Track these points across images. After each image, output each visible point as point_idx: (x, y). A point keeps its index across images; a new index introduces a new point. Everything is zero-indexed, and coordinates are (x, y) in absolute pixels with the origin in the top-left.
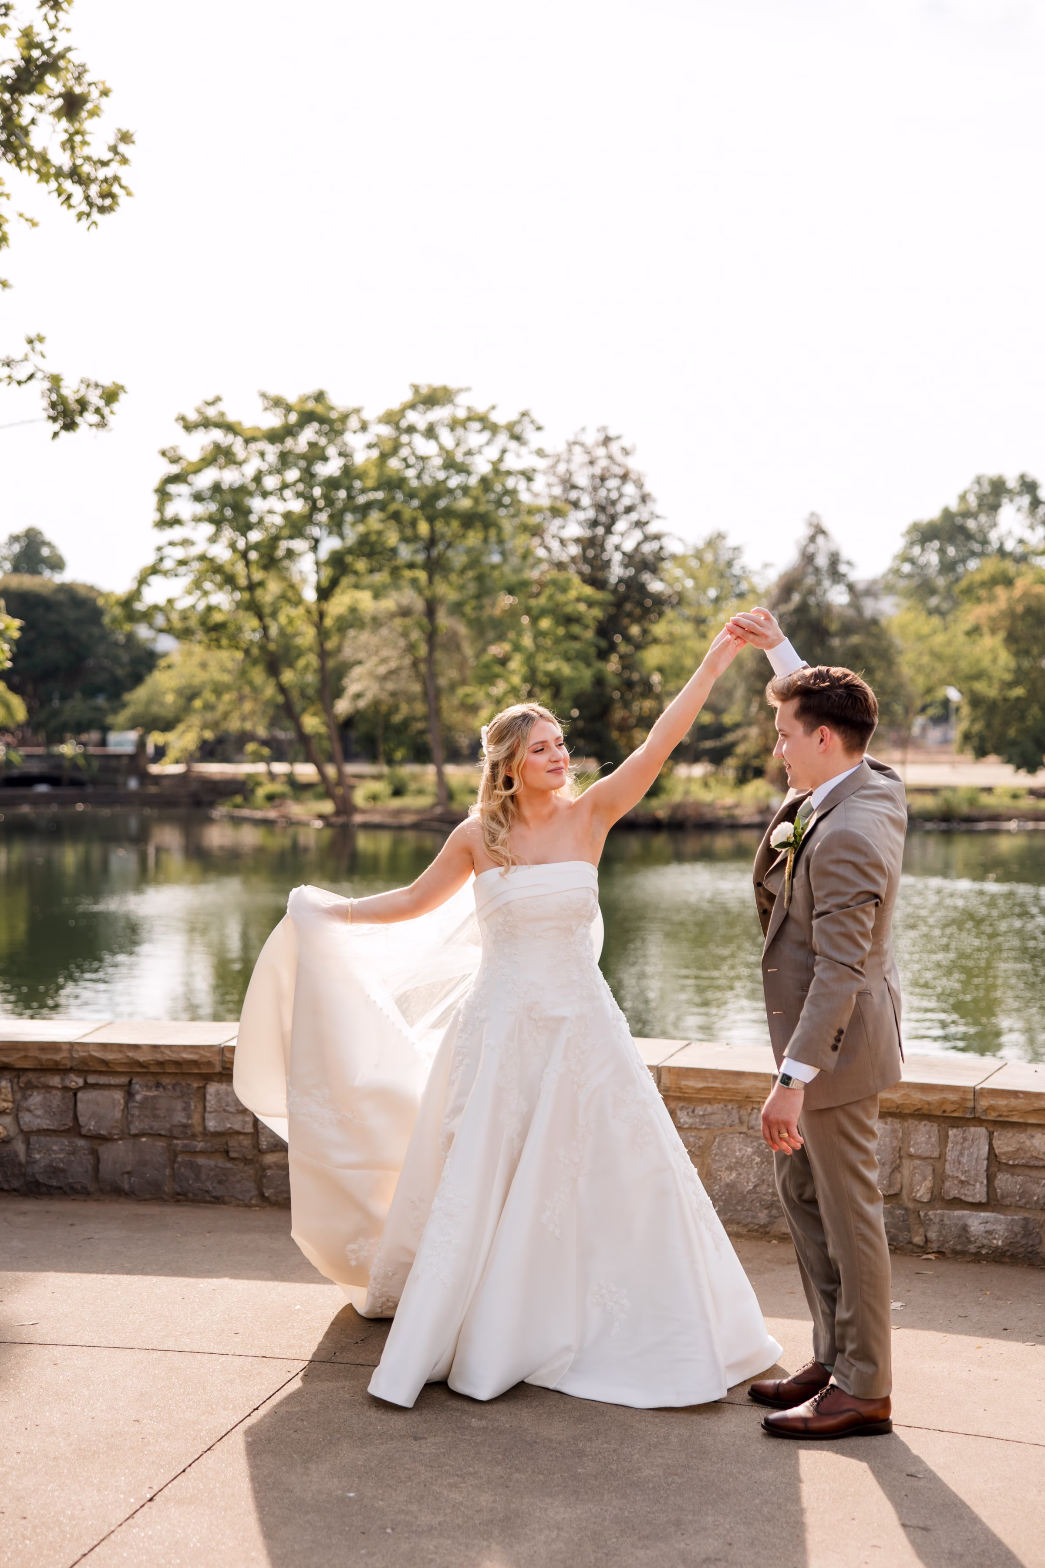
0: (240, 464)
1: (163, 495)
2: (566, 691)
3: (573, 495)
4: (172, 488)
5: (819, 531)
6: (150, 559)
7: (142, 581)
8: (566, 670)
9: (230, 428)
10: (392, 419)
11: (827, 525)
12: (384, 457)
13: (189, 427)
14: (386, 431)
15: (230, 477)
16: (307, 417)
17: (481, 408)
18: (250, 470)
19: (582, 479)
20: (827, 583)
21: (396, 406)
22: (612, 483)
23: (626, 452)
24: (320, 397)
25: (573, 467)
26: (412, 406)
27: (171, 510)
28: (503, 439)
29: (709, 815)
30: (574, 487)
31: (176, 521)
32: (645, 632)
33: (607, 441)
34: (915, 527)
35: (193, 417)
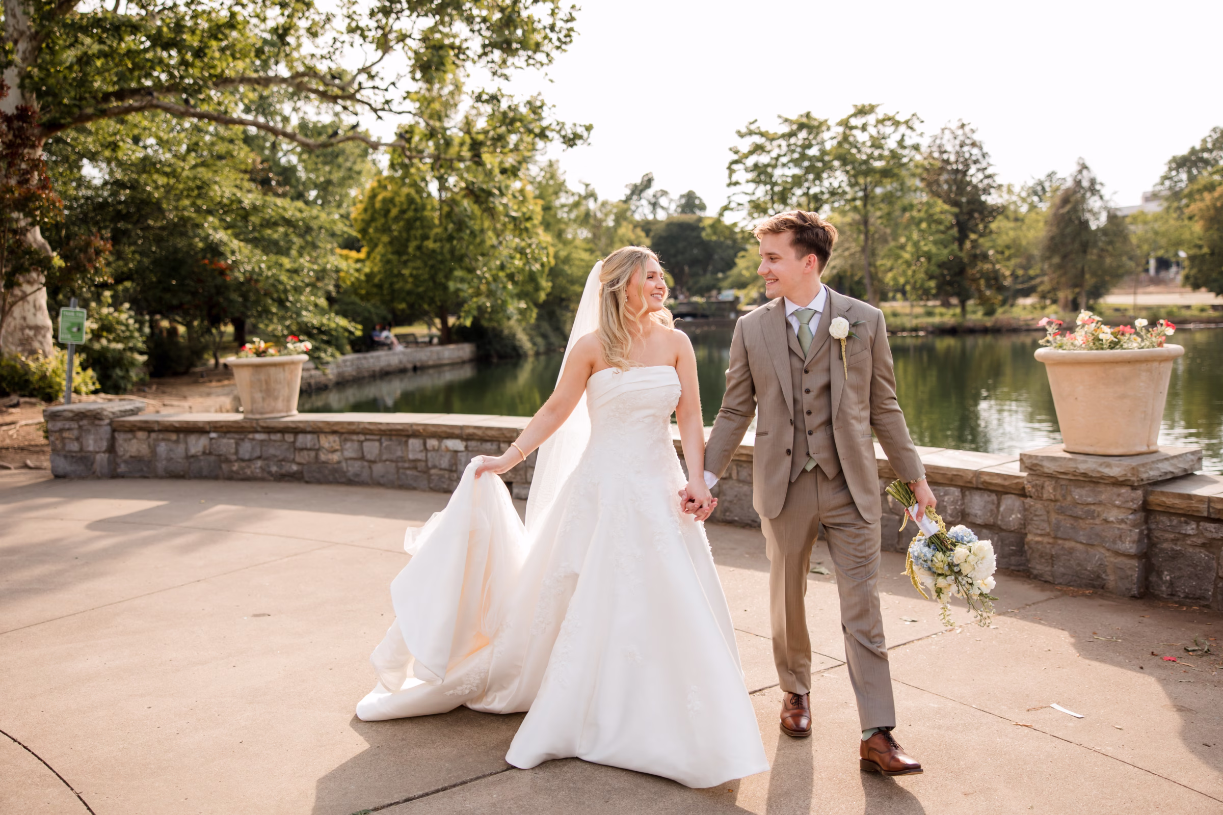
0: (769, 152)
1: (731, 171)
2: (934, 261)
3: (945, 156)
4: (735, 167)
5: (1084, 167)
6: (725, 203)
7: (721, 214)
8: (934, 250)
9: (762, 134)
10: (845, 123)
11: (1088, 164)
12: (840, 144)
13: (741, 135)
14: (841, 129)
15: (764, 159)
16: (802, 126)
17: (891, 114)
18: (774, 154)
19: (949, 148)
20: (1088, 194)
21: (844, 116)
22: (966, 149)
23: (973, 131)
24: (808, 115)
25: (944, 142)
26: (855, 115)
27: (735, 178)
28: (903, 129)
29: (1015, 325)
30: (945, 152)
31: (736, 183)
32: (985, 227)
33: (963, 126)
34: (1174, 160)
35: (744, 130)
